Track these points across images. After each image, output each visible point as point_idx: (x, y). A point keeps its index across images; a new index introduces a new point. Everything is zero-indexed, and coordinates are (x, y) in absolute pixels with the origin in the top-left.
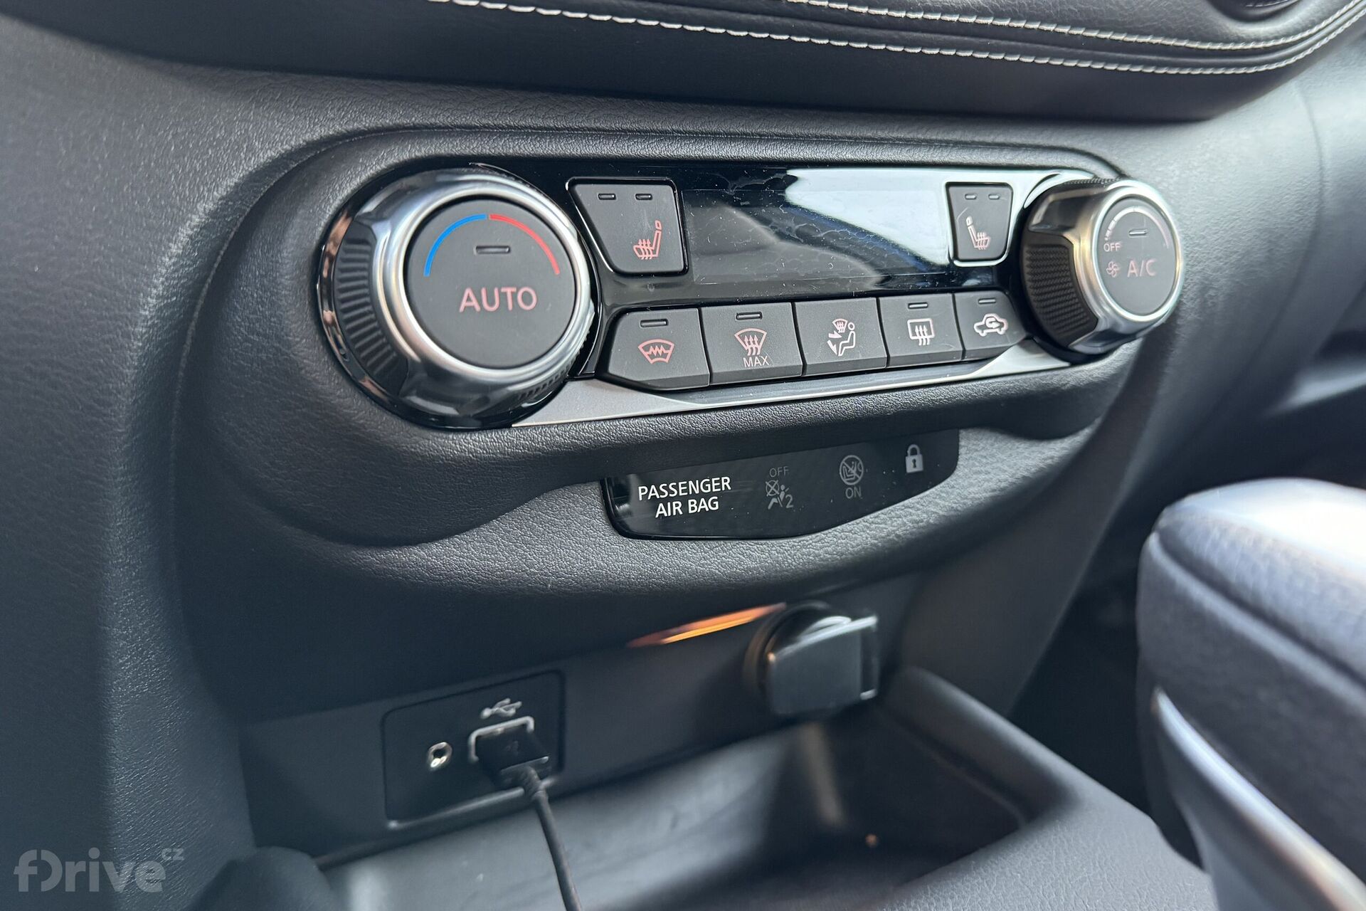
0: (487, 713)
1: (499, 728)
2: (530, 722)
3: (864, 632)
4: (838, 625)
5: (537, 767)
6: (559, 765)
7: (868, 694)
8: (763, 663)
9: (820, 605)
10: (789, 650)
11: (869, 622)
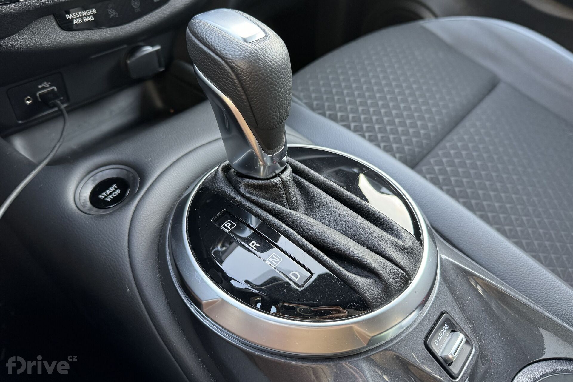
0: (40, 87)
1: (45, 91)
2: (55, 88)
3: (157, 51)
4: (149, 49)
5: (61, 100)
6: (68, 100)
7: (162, 70)
8: (126, 64)
9: (141, 44)
10: (133, 59)
11: (158, 48)
